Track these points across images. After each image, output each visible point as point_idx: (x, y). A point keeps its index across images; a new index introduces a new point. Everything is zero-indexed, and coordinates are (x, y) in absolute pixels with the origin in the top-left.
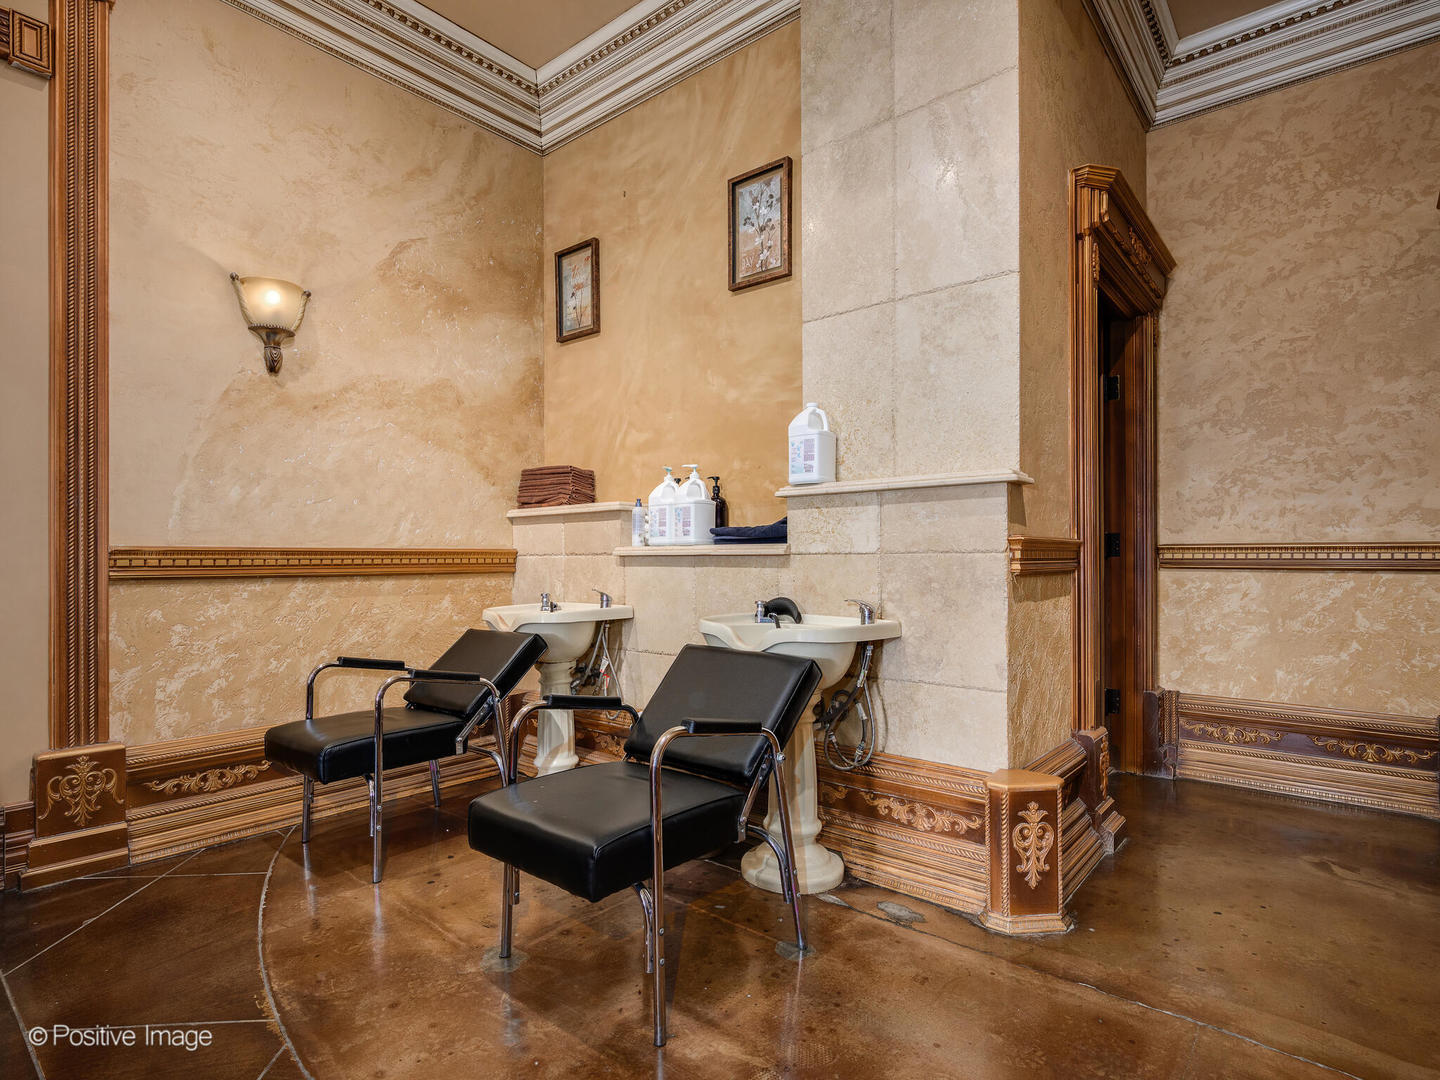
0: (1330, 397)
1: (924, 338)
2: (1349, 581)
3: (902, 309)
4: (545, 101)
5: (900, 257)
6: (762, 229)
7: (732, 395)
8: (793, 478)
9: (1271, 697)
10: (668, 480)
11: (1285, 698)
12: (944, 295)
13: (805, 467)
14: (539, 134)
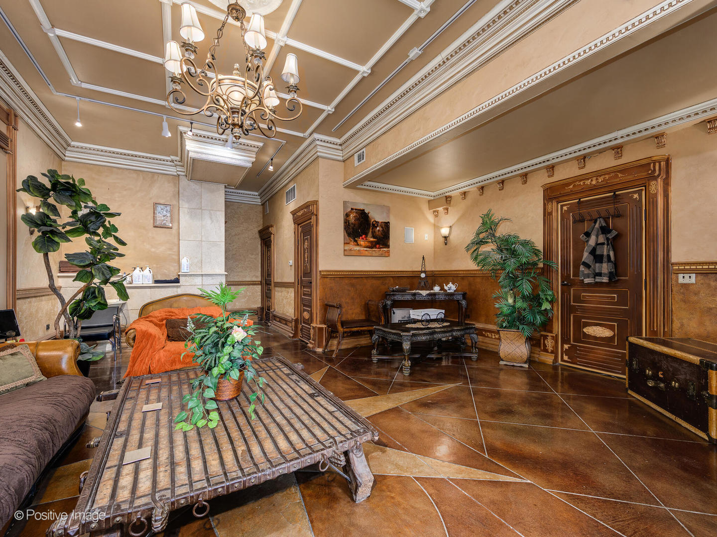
0: (244, 257)
1: (208, 249)
2: (246, 287)
3: (203, 243)
4: (69, 148)
5: (203, 234)
6: (164, 216)
7: (153, 250)
8: (182, 271)
9: (235, 308)
10: (138, 269)
11: (238, 307)
12: (211, 243)
13: (184, 269)
14: (65, 155)
